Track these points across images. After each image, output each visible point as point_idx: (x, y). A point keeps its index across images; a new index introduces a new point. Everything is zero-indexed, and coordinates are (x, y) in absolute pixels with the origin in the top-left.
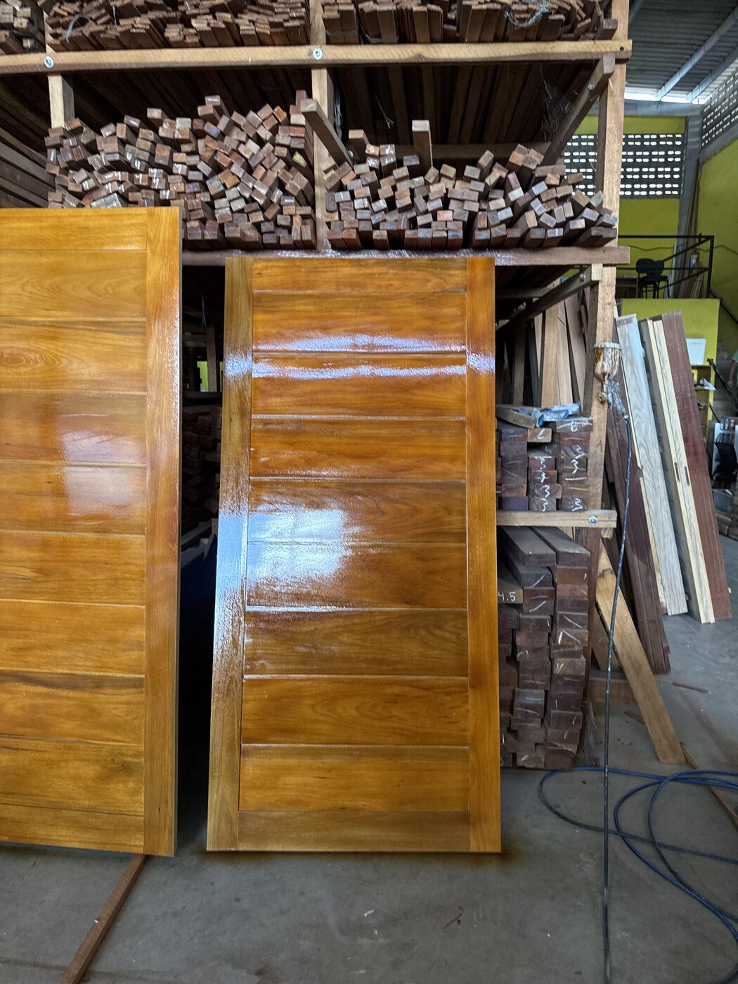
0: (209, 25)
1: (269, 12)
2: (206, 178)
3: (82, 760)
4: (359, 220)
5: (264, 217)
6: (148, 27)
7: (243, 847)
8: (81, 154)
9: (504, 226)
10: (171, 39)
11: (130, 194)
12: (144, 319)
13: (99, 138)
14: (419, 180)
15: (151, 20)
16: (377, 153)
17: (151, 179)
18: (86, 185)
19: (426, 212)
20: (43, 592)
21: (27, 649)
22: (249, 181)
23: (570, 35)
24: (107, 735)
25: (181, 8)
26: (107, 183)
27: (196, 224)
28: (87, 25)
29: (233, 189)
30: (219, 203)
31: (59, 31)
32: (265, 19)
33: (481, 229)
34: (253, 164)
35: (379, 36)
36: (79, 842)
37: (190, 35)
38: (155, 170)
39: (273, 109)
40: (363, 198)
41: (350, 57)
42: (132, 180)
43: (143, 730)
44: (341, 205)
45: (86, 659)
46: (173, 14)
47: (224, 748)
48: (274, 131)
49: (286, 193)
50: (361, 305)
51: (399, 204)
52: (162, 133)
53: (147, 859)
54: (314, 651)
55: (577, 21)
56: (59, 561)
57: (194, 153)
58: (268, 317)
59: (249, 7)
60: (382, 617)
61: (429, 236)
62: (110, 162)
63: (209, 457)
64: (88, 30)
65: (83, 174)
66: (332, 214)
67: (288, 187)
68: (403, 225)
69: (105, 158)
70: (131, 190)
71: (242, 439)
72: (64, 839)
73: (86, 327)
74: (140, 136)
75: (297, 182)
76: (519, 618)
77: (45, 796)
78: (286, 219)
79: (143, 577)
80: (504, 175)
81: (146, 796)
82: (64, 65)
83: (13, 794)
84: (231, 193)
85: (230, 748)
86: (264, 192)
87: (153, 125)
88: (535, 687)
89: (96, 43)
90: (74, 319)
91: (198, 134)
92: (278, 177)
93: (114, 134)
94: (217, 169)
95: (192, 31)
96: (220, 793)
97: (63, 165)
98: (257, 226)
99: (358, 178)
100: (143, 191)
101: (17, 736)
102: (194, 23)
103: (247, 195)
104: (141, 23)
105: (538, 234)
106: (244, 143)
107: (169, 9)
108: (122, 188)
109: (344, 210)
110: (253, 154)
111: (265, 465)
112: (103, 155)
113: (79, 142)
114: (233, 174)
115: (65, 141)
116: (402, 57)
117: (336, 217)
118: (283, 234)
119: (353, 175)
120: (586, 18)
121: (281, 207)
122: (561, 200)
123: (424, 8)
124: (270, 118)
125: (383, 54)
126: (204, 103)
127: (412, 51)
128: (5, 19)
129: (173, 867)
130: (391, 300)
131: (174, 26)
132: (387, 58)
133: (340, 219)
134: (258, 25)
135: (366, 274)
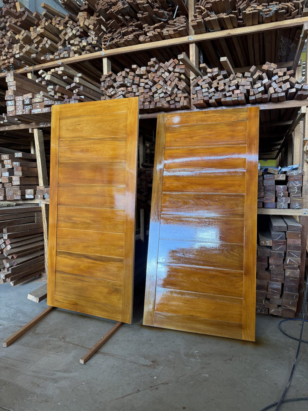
0: (153, 34)
1: (173, 26)
2: (151, 87)
3: (103, 286)
4: (204, 96)
5: (171, 99)
6: (133, 38)
8: (111, 83)
9: (261, 93)
10: (141, 41)
11: (126, 95)
12: (126, 136)
13: (117, 77)
14: (227, 80)
15: (134, 35)
16: (211, 71)
17: (133, 89)
18: (112, 93)
19: (229, 91)
20: (93, 228)
21: (88, 247)
22: (165, 86)
23: (290, 17)
24: (111, 278)
25: (144, 30)
26: (119, 92)
27: (147, 103)
28: (114, 40)
29: (160, 90)
30: (155, 95)
31: (106, 43)
32: (172, 29)
33: (252, 96)
34: (167, 80)
35: (213, 29)
36: (101, 315)
38: (134, 86)
39: (174, 60)
40: (205, 88)
41: (203, 38)
42: (127, 90)
43: (122, 277)
44: (198, 91)
45: (106, 251)
46: (141, 32)
48: (174, 68)
49: (179, 89)
50: (205, 128)
51: (219, 89)
52: (137, 73)
53: (122, 324)
54: (183, 256)
55: (291, 11)
56: (98, 218)
57: (147, 78)
58: (171, 134)
59: (167, 26)
61: (230, 100)
62: (120, 84)
63: (149, 185)
64: (114, 42)
65: (111, 89)
66: (194, 95)
67: (179, 87)
68: (221, 97)
70: (127, 93)
71: (160, 179)
72: (97, 313)
73: (109, 140)
74: (129, 74)
75: (183, 85)
76: (270, 252)
77: (91, 298)
78: (178, 99)
79: (124, 223)
80: (261, 74)
81: (122, 301)
82: (107, 54)
83: (82, 296)
84: (159, 92)
86: (170, 89)
87: (134, 70)
88: (277, 281)
89: (117, 46)
90: (105, 137)
91: (149, 72)
92: (176, 84)
93: (121, 75)
94: (155, 83)
95: (148, 37)
97: (106, 87)
98: (168, 102)
99: (204, 81)
100: (130, 93)
101: (84, 276)
102: (148, 34)
103: (164, 91)
104: (131, 37)
105: (275, 96)
106: (164, 73)
107: (141, 30)
108: (124, 93)
109: (198, 93)
110: (167, 76)
111: (168, 187)
112: (118, 82)
113: (111, 79)
114: (160, 84)
115: (106, 79)
116: (222, 35)
117: (196, 96)
118: (177, 104)
119: (202, 80)
120: (296, 10)
121: (177, 94)
122: (285, 82)
123: (228, 16)
124: (173, 63)
125: (215, 35)
126: (150, 61)
127: (226, 32)
128: (90, 42)
129: (130, 328)
130: (217, 125)
131: (142, 36)
132: (217, 36)
133: (197, 97)
134: (170, 31)
135: (208, 116)
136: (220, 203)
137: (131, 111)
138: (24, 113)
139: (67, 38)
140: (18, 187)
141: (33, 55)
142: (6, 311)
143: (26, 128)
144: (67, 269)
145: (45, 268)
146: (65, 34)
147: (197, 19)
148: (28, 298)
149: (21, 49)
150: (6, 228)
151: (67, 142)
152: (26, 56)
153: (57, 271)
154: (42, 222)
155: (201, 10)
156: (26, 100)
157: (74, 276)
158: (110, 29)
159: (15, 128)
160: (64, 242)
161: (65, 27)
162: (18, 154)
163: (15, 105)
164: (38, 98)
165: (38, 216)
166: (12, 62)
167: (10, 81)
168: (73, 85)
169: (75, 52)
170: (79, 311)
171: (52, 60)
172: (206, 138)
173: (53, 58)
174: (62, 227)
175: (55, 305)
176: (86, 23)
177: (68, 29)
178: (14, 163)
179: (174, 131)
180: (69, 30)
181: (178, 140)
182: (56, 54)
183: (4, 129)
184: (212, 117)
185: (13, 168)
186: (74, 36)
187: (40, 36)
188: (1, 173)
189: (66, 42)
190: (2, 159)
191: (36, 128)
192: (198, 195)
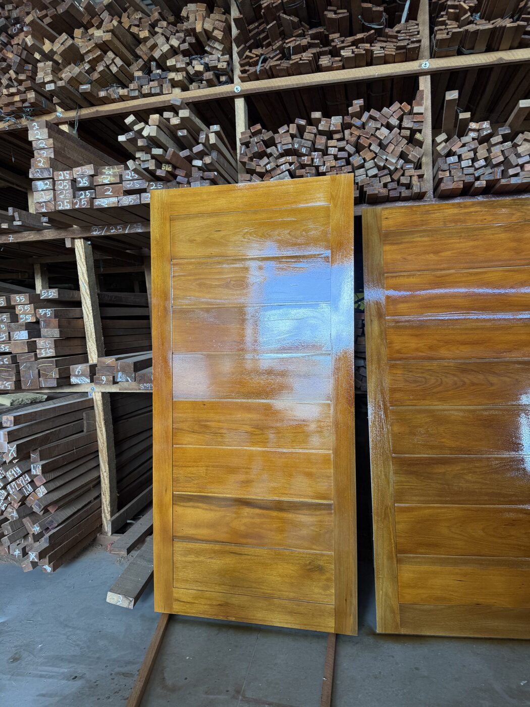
0: (353, 52)
1: (395, 40)
2: (350, 155)
3: (288, 563)
4: (466, 175)
5: (392, 178)
6: (310, 59)
7: (403, 631)
8: (262, 147)
10: (323, 66)
11: (297, 171)
13: (276, 136)
14: (509, 144)
15: (312, 54)
16: (477, 128)
17: (312, 159)
18: (269, 167)
19: (516, 165)
20: (260, 442)
21: (248, 482)
22: (383, 154)
24: (307, 544)
25: (333, 44)
26: (282, 165)
28: (267, 62)
29: (370, 161)
30: (358, 172)
31: (247, 68)
32: (392, 44)
34: (385, 143)
35: (473, 48)
36: (286, 623)
37: (336, 61)
38: (316, 153)
39: (401, 104)
40: (468, 159)
41: (449, 65)
42: (299, 161)
43: (333, 542)
44: (451, 165)
45: (290, 490)
46: (326, 49)
47: (385, 557)
48: (401, 119)
49: (407, 161)
50: (463, 235)
51: (494, 161)
52: (320, 128)
54: (447, 487)
57: (342, 139)
58: (394, 247)
59: (378, 38)
60: (497, 462)
61: (519, 182)
62: (284, 150)
64: (267, 66)
65: (265, 160)
66: (444, 173)
67: (410, 157)
68: (499, 176)
69: (281, 147)
70: (299, 168)
71: (380, 334)
72: (275, 620)
74: (307, 131)
75: (416, 153)
77: (262, 589)
78: (407, 179)
81: (336, 590)
82: (247, 90)
83: (239, 587)
84: (368, 165)
85: (390, 558)
86: (394, 161)
87: (315, 123)
89: (271, 74)
91: (346, 126)
92: (402, 151)
93: (288, 131)
94: (359, 148)
95: (339, 58)
96: (384, 590)
97: (251, 155)
98: (385, 185)
99: (464, 146)
100: (307, 168)
101: (241, 544)
102: (343, 53)
103: (382, 164)
104: (307, 56)
106: (379, 129)
107: (321, 46)
108: (292, 167)
109: (453, 169)
110: (385, 136)
111: (399, 352)
112: (279, 146)
113: (261, 139)
114: (372, 151)
115: (251, 139)
116: (488, 61)
117: (447, 174)
118: (403, 189)
119: (460, 144)
121: (404, 170)
123: (515, 24)
124: (398, 111)
125: (473, 61)
126: (352, 105)
127: (496, 57)
128: (212, 64)
129: (357, 643)
130: (485, 229)
131: (325, 57)
132: (477, 63)
133: (450, 175)
134: (387, 49)
135: (465, 213)
136: (509, 377)
137: (339, 203)
138: (77, 207)
139: (157, 54)
140: (52, 362)
141: (85, 87)
142: (68, 639)
143: (58, 237)
144: (204, 532)
145: (102, 524)
146: (155, 46)
147: (448, 27)
148: (108, 600)
149: (54, 74)
150: (38, 450)
151: (191, 267)
152: (70, 88)
153: (176, 536)
154: (96, 430)
155: (458, 11)
156: (82, 178)
157: (217, 546)
158: (252, 41)
159: (29, 237)
160: (189, 475)
161: (153, 33)
162: (48, 292)
163: (54, 190)
164: (108, 175)
165: (88, 419)
166: (33, 101)
167: (40, 138)
168: (198, 148)
169: (174, 84)
170: (233, 619)
171: (122, 99)
172: (466, 253)
173: (126, 94)
174: (185, 442)
175: (177, 609)
176: (208, 26)
177: (159, 37)
178: (40, 310)
179: (399, 242)
180: (160, 40)
181: (409, 257)
182: (132, 86)
183: (5, 240)
184: (473, 213)
185: (38, 322)
186: (174, 51)
187: (101, 50)
188: (9, 333)
189: (152, 63)
190: (13, 303)
191: (80, 238)
192: (464, 364)
